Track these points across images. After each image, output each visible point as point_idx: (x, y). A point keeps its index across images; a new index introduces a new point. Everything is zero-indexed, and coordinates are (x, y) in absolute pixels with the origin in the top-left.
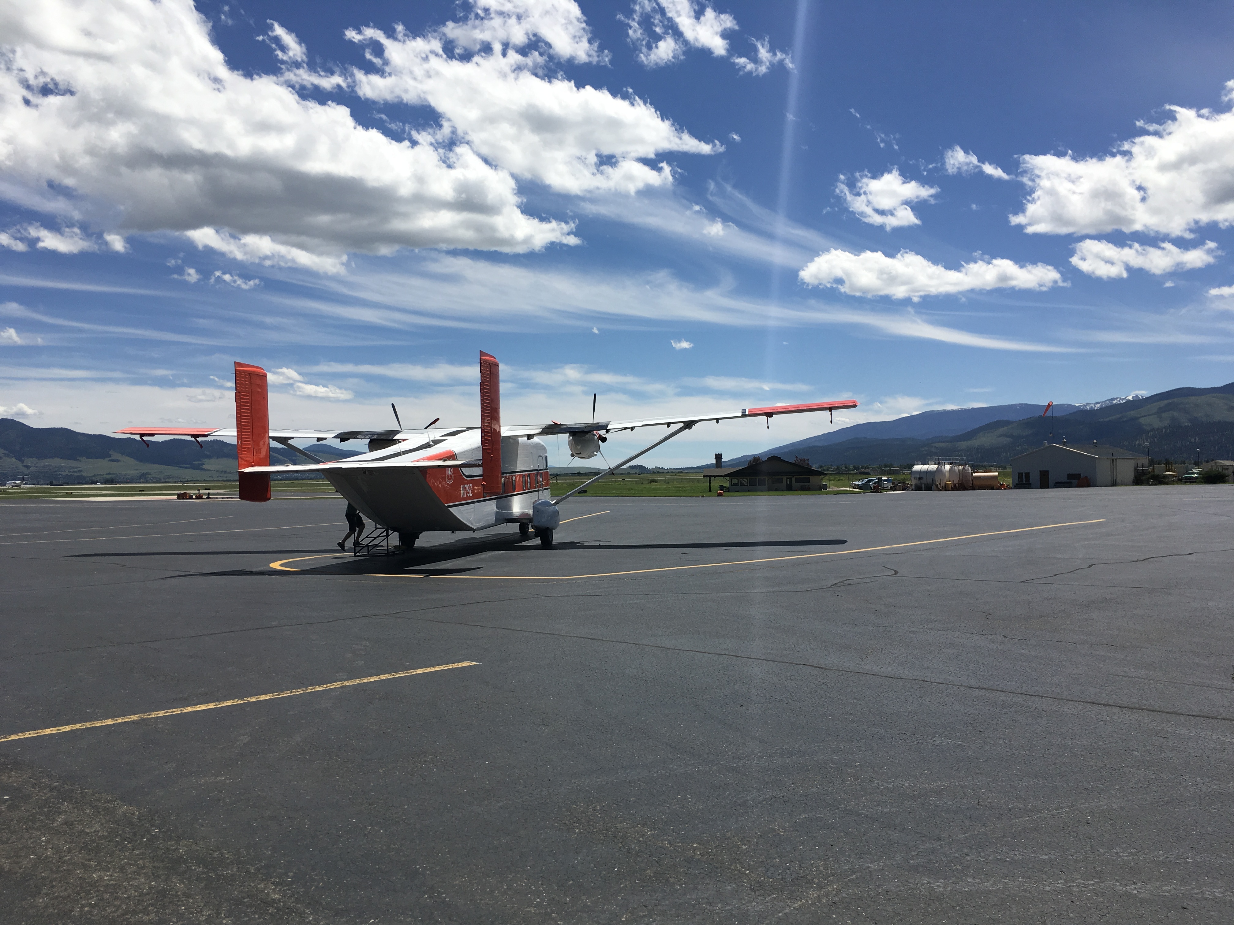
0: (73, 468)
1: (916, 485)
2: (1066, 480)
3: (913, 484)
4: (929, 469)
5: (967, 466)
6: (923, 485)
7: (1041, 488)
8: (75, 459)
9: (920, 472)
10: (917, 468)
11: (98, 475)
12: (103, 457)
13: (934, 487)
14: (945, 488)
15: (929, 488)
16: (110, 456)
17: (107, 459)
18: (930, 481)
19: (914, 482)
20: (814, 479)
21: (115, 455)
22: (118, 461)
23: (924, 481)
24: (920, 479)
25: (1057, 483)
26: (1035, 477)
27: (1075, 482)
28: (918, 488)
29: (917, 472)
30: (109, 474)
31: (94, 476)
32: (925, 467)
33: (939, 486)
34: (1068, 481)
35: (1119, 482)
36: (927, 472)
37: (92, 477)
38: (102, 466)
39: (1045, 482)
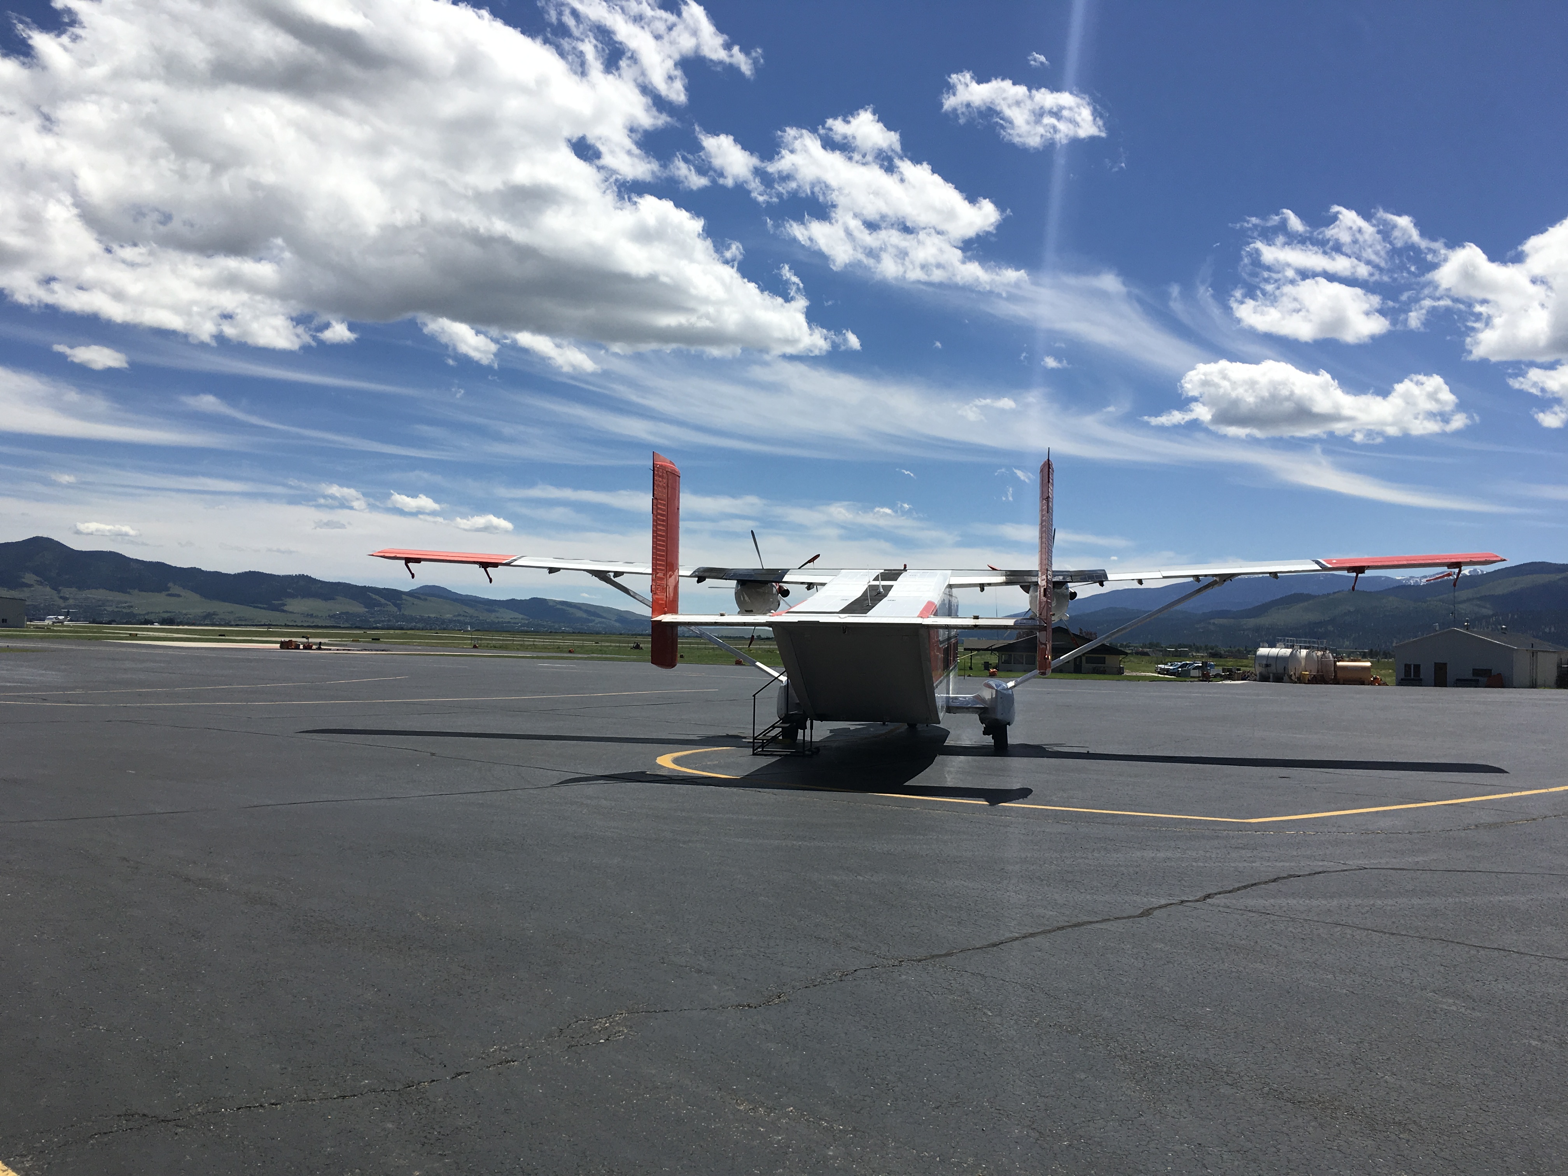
0: (121, 602)
1: (1261, 673)
2: (1471, 677)
3: (1258, 673)
4: (1280, 654)
5: (1328, 652)
6: (1271, 675)
7: (1435, 686)
8: (125, 592)
9: (1267, 657)
10: (1263, 651)
11: (152, 613)
12: (159, 591)
13: (1286, 678)
14: (1300, 680)
15: (1279, 679)
16: (168, 589)
17: (164, 593)
18: (1281, 670)
19: (1258, 670)
20: (1110, 660)
21: (175, 589)
22: (179, 596)
23: (1273, 669)
24: (1267, 666)
25: (1457, 680)
26: (1427, 671)
27: (1482, 679)
28: (1264, 678)
29: (1263, 657)
30: (167, 612)
31: (148, 614)
32: (1274, 651)
33: (1293, 678)
34: (1475, 678)
35: (1539, 682)
36: (1277, 658)
37: (144, 615)
38: (158, 602)
39: (1441, 679)
